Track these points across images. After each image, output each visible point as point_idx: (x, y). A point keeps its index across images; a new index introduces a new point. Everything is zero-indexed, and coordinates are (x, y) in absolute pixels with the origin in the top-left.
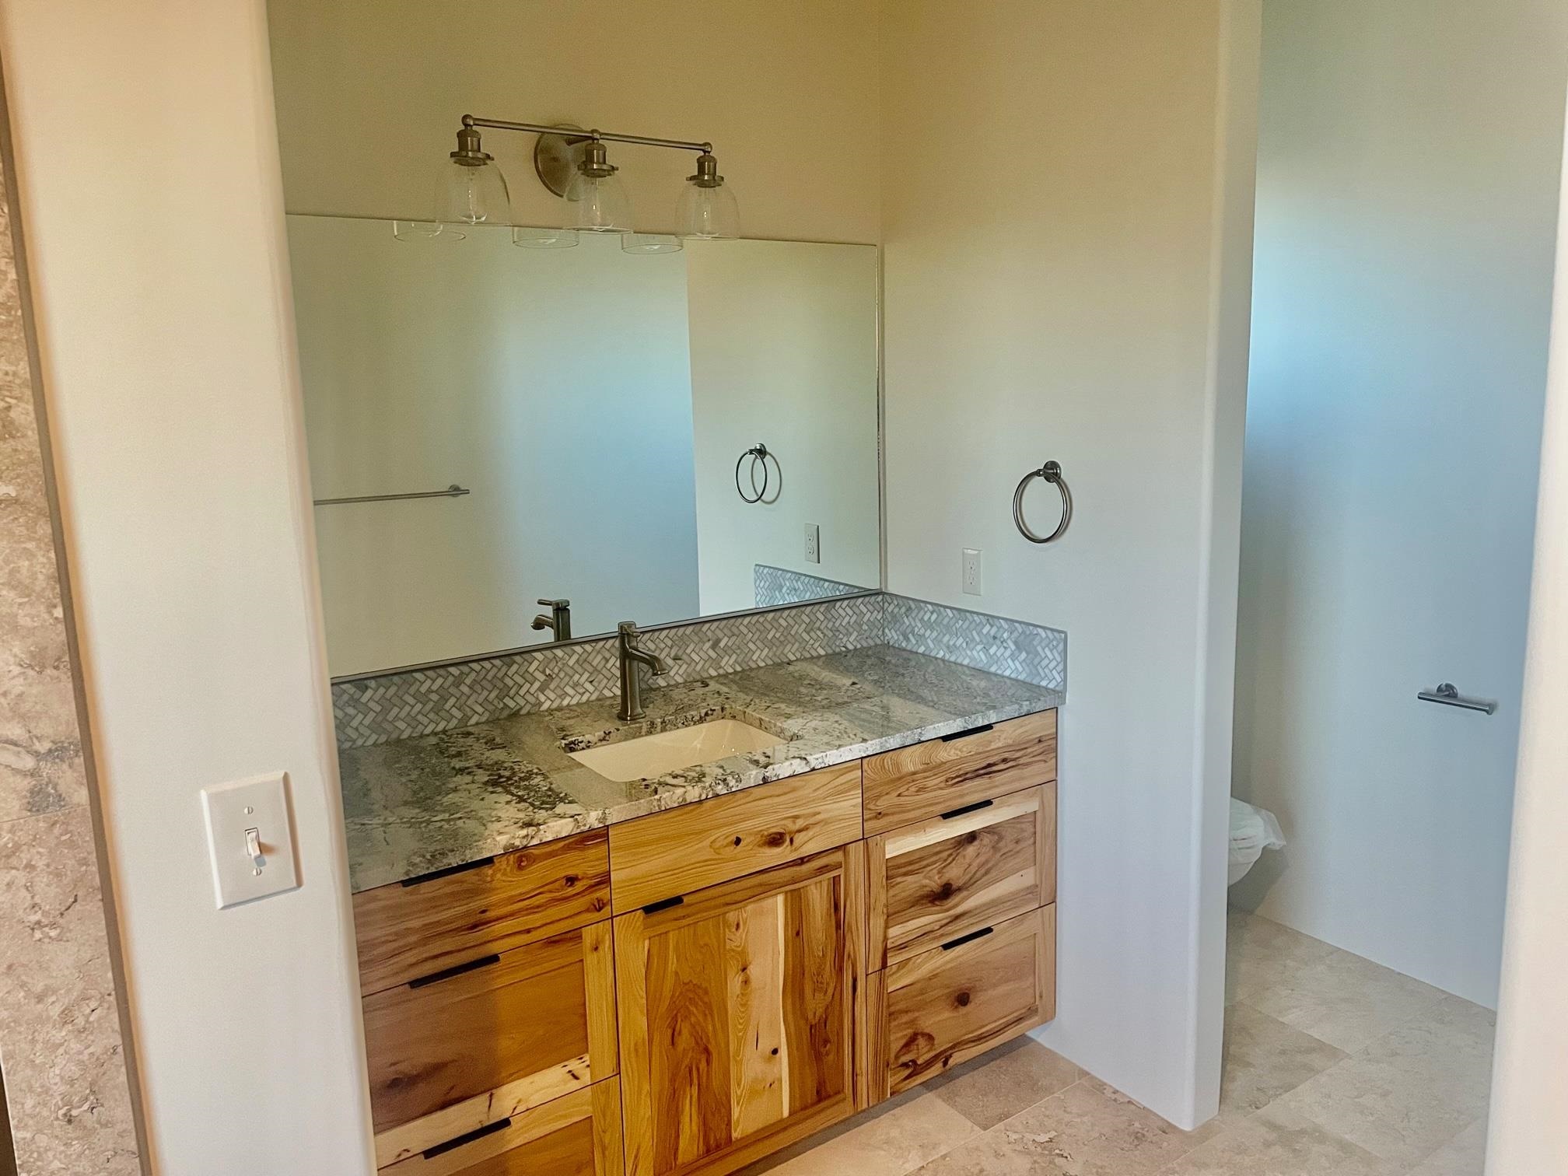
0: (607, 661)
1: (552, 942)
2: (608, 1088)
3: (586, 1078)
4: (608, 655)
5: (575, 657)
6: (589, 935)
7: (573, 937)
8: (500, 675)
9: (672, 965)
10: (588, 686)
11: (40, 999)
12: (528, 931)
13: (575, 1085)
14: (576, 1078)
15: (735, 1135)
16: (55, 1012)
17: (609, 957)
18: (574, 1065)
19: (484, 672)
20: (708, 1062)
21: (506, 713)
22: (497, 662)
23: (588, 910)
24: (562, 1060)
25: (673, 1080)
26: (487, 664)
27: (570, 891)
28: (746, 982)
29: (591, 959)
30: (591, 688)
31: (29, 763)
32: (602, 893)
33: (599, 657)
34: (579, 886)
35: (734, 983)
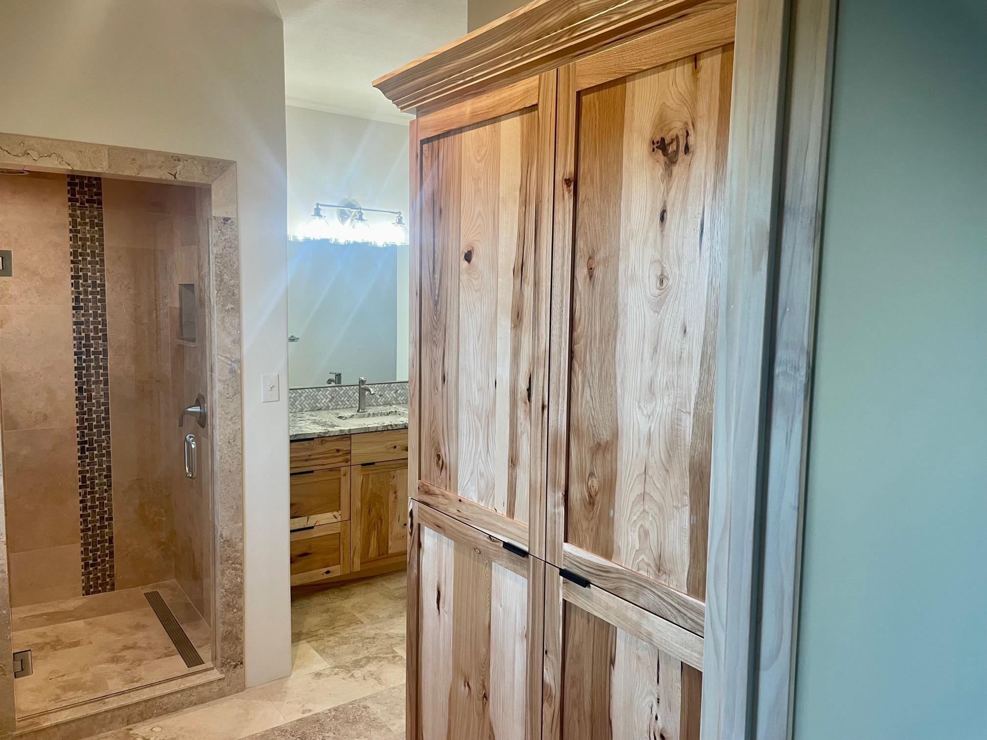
0: (354, 394)
1: (331, 470)
2: (346, 524)
3: (339, 519)
4: (355, 391)
5: (343, 391)
6: (343, 469)
7: (338, 469)
8: (315, 395)
9: (370, 486)
10: (346, 402)
11: (227, 414)
12: (323, 465)
13: (335, 520)
14: (336, 518)
15: (390, 552)
16: (229, 417)
17: (349, 479)
18: (335, 513)
19: (310, 393)
20: (381, 524)
21: (317, 408)
22: (315, 390)
23: (342, 462)
24: (332, 511)
25: (369, 526)
26: (311, 390)
27: (338, 454)
28: (396, 498)
29: (343, 479)
30: (348, 403)
31: (230, 363)
32: (348, 457)
33: (351, 392)
34: (340, 453)
35: (392, 497)
